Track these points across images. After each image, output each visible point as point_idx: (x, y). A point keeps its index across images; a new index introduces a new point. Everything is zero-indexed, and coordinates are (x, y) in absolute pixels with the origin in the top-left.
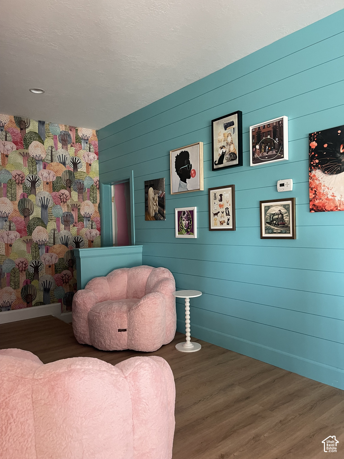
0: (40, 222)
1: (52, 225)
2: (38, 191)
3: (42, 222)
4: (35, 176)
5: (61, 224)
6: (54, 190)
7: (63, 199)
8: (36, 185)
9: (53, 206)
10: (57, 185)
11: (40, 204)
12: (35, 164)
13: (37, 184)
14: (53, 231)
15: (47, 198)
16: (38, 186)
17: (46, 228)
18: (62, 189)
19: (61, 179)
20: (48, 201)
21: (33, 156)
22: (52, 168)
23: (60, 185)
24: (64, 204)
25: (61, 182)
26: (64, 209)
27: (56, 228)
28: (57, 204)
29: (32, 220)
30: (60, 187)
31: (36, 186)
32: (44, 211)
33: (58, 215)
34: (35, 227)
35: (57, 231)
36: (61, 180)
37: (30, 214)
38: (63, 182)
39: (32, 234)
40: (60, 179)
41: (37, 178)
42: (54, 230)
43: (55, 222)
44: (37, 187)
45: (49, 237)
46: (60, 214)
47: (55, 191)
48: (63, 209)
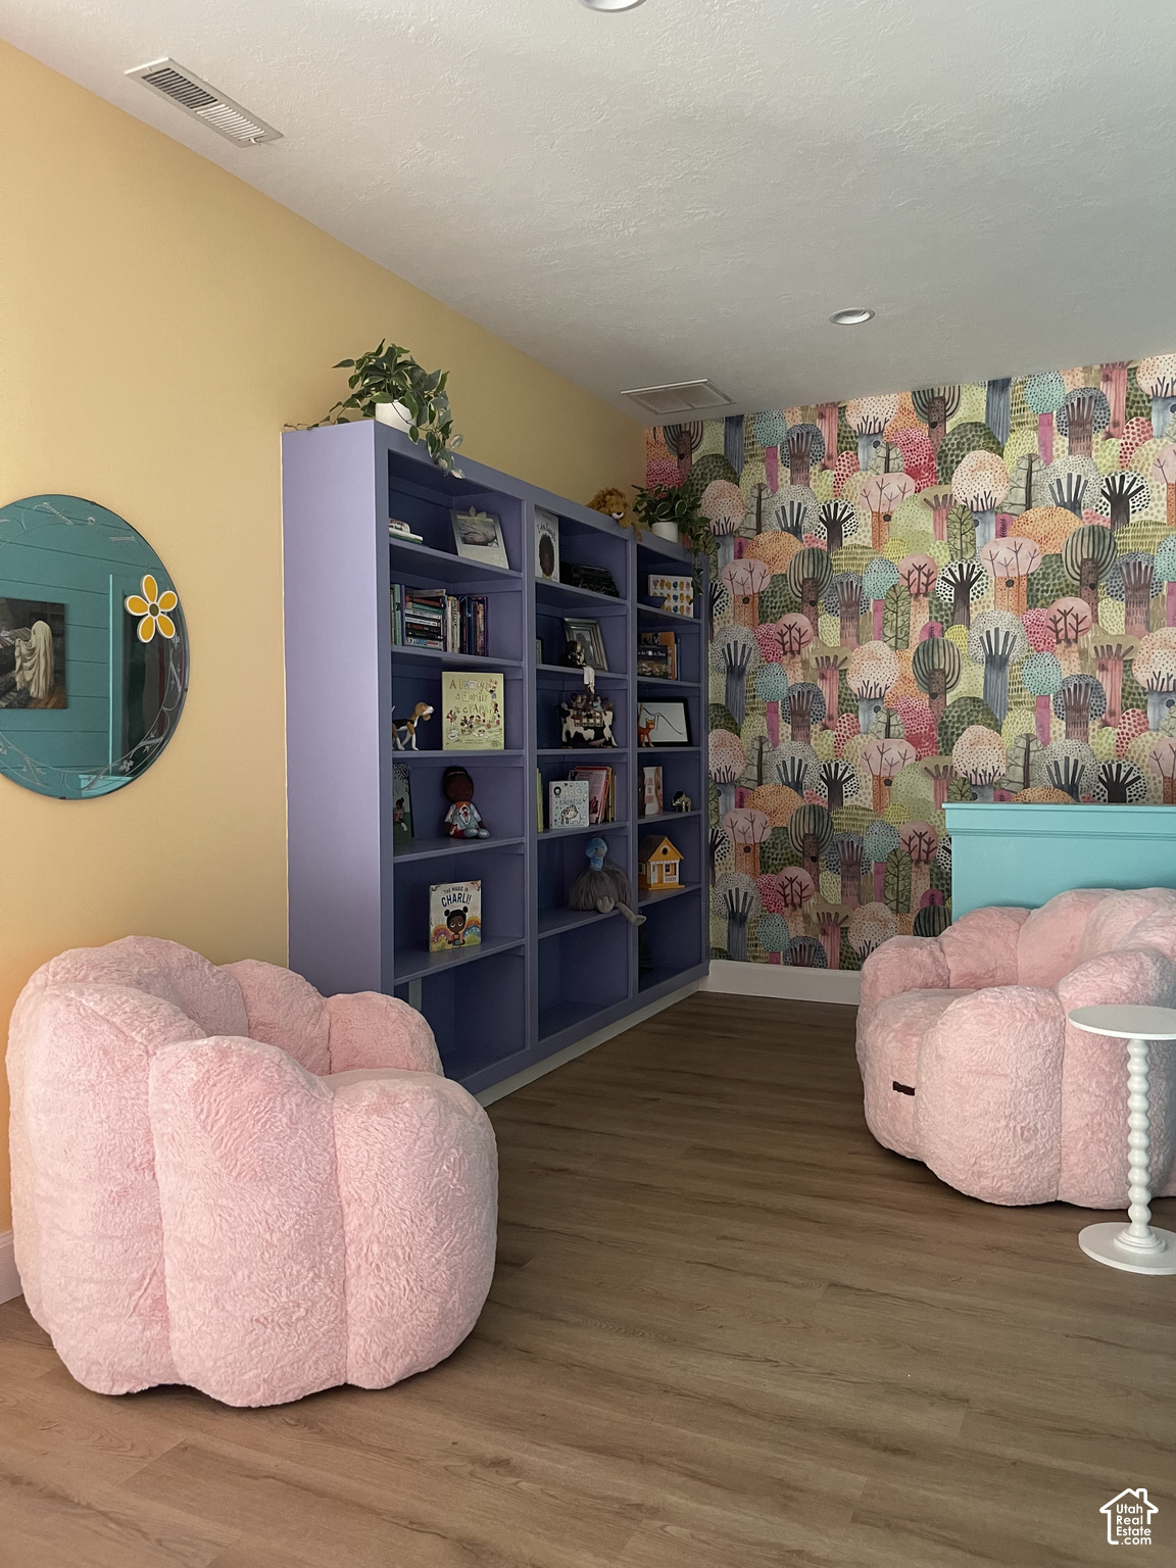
0: (978, 712)
1: (1019, 722)
2: (977, 612)
3: (988, 712)
4: (969, 565)
5: (1054, 719)
6: (1032, 601)
7: (1063, 632)
8: (971, 593)
9: (1027, 657)
10: (1043, 585)
11: (981, 654)
12: (969, 527)
13: (976, 589)
14: (1022, 743)
15: (1007, 634)
16: (978, 597)
17: (999, 732)
18: (1063, 595)
19: (1062, 562)
20: (1009, 643)
21: (966, 502)
22: (1028, 528)
23: (1054, 585)
24: (1070, 649)
25: (1060, 573)
26: (1066, 667)
27: (1034, 731)
28: (1043, 650)
29: (954, 707)
30: (1057, 591)
31: (971, 595)
32: (994, 677)
33: (1045, 686)
34: (964, 729)
35: (1039, 743)
36: (1058, 567)
37: (948, 686)
38: (1066, 573)
39: (954, 751)
40: (1056, 562)
41: (976, 570)
42: (1029, 738)
43: (1032, 710)
44: (972, 599)
45: (1009, 761)
46: (1050, 685)
47: (1035, 607)
48: (1064, 665)
